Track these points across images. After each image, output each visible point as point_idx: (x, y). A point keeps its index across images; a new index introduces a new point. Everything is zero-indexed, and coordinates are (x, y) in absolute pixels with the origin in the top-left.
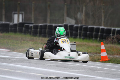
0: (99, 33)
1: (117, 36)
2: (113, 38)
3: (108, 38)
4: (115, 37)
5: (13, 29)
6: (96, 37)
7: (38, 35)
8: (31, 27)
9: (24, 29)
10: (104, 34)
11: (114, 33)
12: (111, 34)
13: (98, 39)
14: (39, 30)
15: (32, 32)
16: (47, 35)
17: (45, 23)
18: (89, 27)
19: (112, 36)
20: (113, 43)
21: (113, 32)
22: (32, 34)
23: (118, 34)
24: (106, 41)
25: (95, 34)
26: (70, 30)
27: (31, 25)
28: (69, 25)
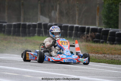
0: (74, 32)
1: (92, 34)
2: (88, 37)
3: (82, 37)
4: (89, 36)
6: (71, 36)
7: (12, 34)
8: (5, 25)
10: (79, 33)
11: (88, 32)
12: (86, 33)
13: (73, 37)
14: (12, 29)
16: (21, 34)
17: (19, 21)
18: (63, 25)
19: (87, 34)
20: (87, 41)
21: (87, 30)
22: (5, 33)
23: (92, 33)
24: (81, 39)
25: (69, 32)
26: (44, 28)
27: (4, 24)
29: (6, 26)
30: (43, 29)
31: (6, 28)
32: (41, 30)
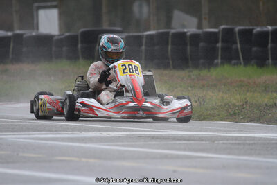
28: (237, 29)
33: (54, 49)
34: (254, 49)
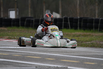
0: (99, 24)
5: (15, 23)
6: (96, 28)
9: (25, 23)
13: (99, 29)
15: (33, 25)
27: (32, 19)
28: (69, 18)
29: (34, 21)
30: (69, 23)
31: (34, 23)
32: (68, 23)
33: (12, 23)
34: (74, 24)
